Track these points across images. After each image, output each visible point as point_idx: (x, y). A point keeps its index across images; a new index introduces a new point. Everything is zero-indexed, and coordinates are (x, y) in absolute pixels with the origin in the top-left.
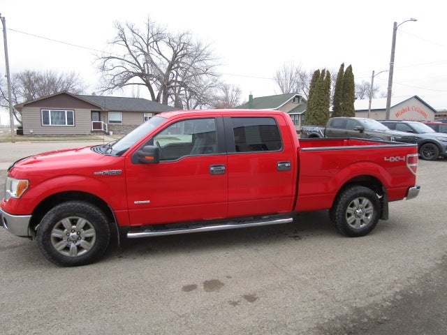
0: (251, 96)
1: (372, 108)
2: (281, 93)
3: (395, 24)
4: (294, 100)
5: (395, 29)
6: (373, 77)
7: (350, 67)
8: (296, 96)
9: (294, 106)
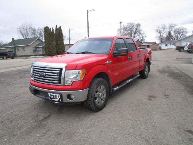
0: (13, 39)
1: (71, 43)
2: (23, 38)
3: (87, 10)
4: (37, 40)
5: (88, 13)
6: (69, 31)
7: (60, 27)
8: (38, 39)
9: (37, 43)
